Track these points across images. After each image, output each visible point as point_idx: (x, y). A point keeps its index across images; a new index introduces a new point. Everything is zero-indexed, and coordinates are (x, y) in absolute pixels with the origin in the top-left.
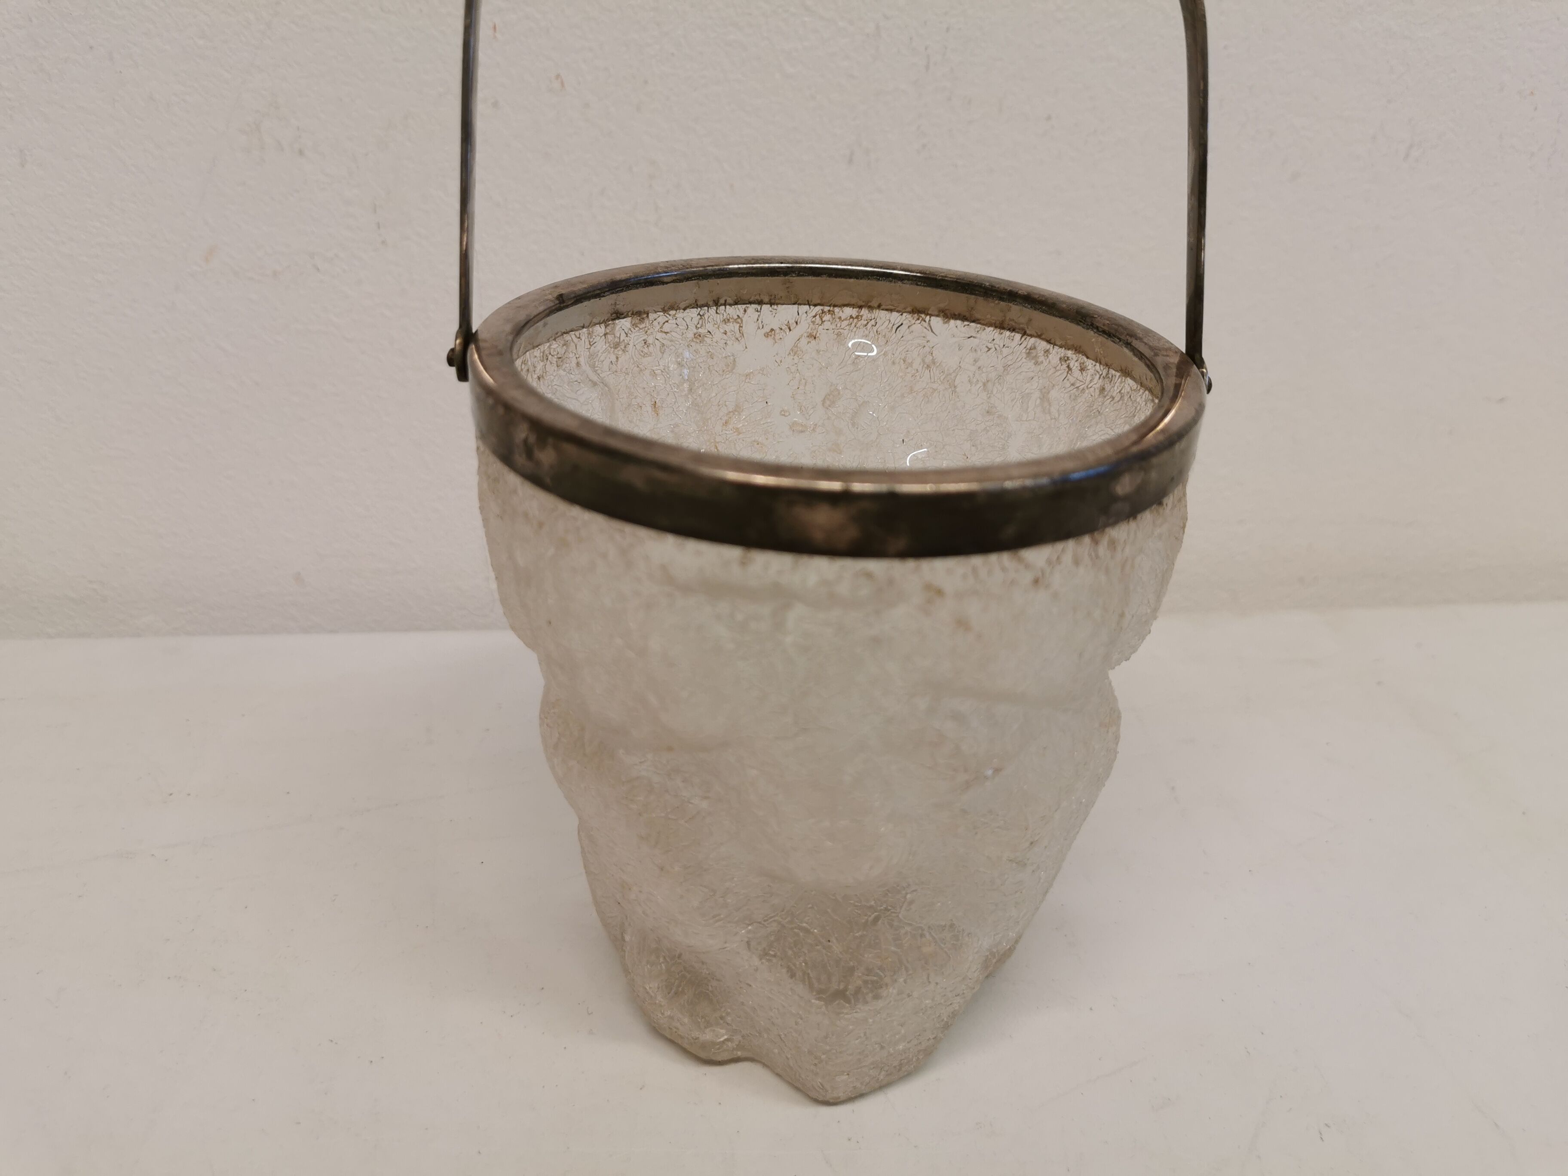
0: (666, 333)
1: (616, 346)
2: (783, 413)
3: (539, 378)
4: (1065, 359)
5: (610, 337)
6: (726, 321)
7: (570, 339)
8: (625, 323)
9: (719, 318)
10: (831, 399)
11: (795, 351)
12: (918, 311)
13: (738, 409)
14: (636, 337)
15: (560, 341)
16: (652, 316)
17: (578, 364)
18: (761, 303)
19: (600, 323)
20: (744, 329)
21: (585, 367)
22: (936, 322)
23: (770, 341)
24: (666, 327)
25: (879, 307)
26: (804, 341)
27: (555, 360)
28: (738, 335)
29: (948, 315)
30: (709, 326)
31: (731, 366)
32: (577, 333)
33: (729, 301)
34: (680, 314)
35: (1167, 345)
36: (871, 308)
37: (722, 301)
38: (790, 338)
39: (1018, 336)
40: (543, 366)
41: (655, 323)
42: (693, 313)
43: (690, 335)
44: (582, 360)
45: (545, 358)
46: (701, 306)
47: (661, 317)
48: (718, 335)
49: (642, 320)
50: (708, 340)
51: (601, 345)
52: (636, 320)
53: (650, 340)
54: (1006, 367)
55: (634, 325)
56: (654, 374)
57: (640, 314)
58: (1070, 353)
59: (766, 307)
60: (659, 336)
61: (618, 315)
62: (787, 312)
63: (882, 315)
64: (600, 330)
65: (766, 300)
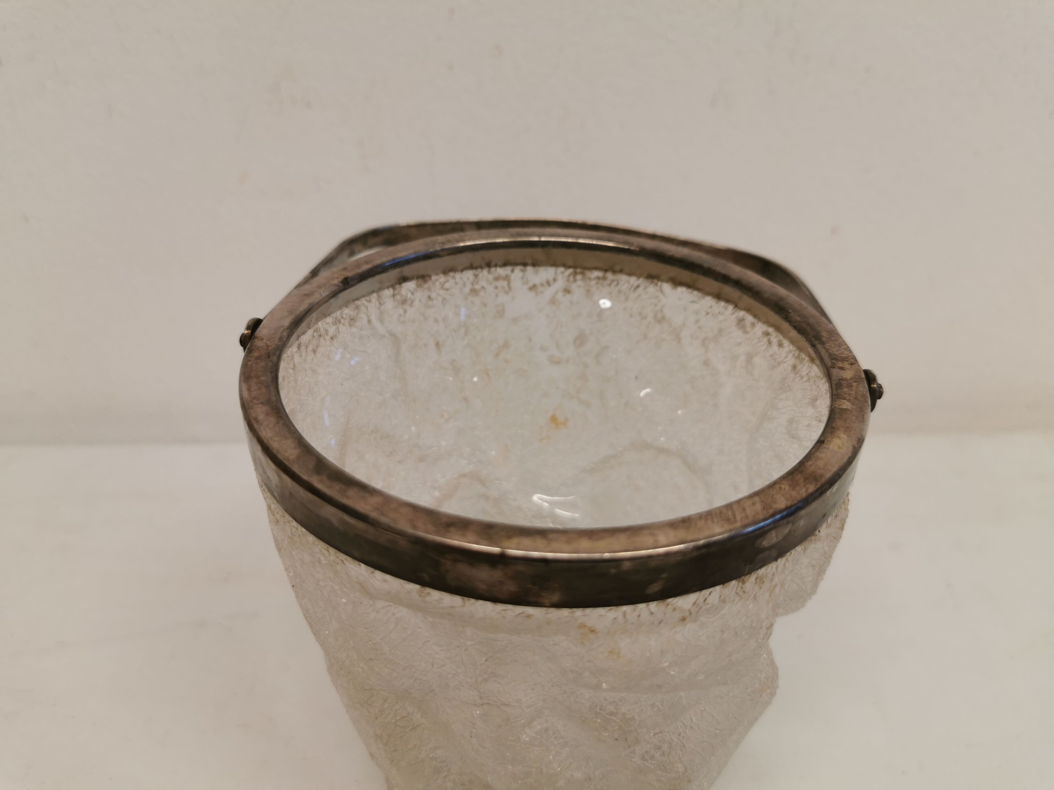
0: (447, 290)
1: (404, 302)
2: (543, 349)
3: (332, 338)
4: (767, 334)
5: (398, 297)
6: (497, 279)
7: (362, 303)
8: (411, 285)
9: (491, 277)
10: (580, 340)
11: (553, 301)
12: (652, 277)
13: (506, 345)
14: (420, 295)
15: (352, 306)
16: (434, 278)
17: (369, 321)
18: (525, 265)
19: (388, 288)
20: (512, 284)
21: (376, 323)
22: (667, 287)
23: (532, 294)
24: (447, 285)
25: (621, 271)
26: (560, 295)
27: (347, 322)
28: (507, 289)
29: (676, 283)
30: (483, 283)
31: (501, 312)
32: (368, 298)
33: (499, 263)
34: (458, 275)
35: (846, 353)
36: (614, 272)
37: (493, 264)
38: (549, 292)
39: (731, 307)
40: (336, 329)
41: (437, 283)
42: (469, 274)
43: (467, 290)
44: (373, 318)
45: (337, 322)
46: (476, 268)
47: (442, 278)
48: (490, 289)
49: (425, 282)
50: (482, 293)
51: (389, 304)
52: (421, 281)
53: (433, 295)
54: (720, 330)
55: (419, 286)
56: (436, 321)
57: (423, 277)
58: (771, 330)
59: (530, 269)
60: (441, 292)
61: (404, 279)
62: (546, 273)
63: (623, 278)
64: (388, 292)
65: (529, 261)
